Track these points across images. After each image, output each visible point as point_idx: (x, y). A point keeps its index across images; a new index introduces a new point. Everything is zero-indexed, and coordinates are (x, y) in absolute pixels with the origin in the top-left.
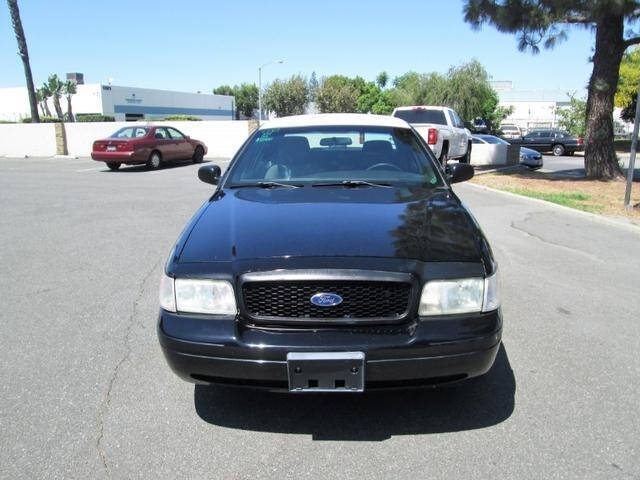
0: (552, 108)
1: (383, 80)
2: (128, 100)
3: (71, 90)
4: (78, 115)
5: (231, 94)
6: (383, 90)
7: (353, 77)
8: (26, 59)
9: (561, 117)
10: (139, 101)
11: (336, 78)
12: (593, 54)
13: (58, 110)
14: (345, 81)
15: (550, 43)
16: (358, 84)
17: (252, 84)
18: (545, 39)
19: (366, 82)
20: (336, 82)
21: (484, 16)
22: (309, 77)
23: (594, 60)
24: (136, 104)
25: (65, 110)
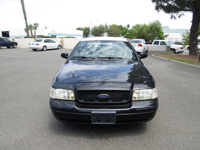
0: (181, 35)
1: (128, 26)
2: (52, 31)
3: (36, 28)
4: (37, 36)
5: (81, 30)
6: (128, 29)
7: (119, 25)
8: (26, 20)
9: (184, 38)
10: (55, 32)
11: (114, 25)
12: (192, 20)
13: (32, 34)
14: (116, 26)
15: (180, 16)
16: (121, 27)
17: (88, 27)
18: (178, 15)
19: (123, 26)
20: (114, 26)
21: (160, 9)
22: (105, 25)
23: (192, 22)
24: (54, 33)
25: (33, 34)
